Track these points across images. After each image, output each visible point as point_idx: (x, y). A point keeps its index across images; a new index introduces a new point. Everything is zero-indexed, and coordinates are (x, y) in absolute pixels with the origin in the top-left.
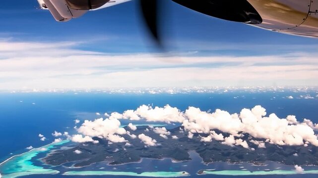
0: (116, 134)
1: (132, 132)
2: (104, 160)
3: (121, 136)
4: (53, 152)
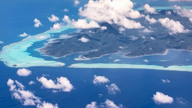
0: (129, 18)
1: (152, 16)
2: (117, 51)
3: (136, 20)
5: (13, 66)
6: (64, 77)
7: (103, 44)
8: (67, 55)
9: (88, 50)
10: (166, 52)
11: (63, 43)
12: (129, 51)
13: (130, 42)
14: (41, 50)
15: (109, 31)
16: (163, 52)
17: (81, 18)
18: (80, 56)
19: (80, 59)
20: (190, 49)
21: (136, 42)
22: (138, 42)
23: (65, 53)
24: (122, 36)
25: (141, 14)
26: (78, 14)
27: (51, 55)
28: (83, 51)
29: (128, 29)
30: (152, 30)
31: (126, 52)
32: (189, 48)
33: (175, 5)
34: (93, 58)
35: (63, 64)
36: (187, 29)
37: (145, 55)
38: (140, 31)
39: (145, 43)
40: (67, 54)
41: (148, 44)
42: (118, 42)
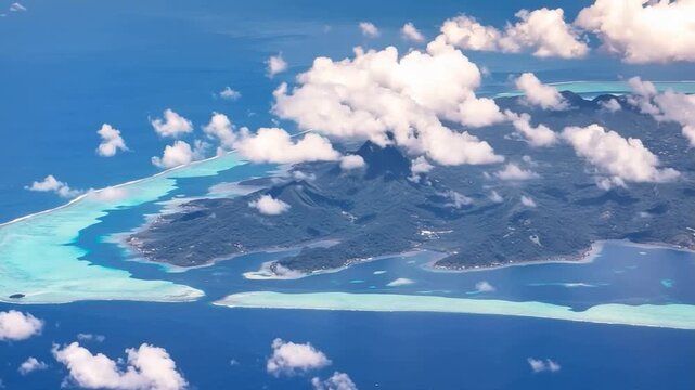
1: (540, 116)
2: (408, 248)
3: (482, 133)
4: (174, 207)
5: (11, 297)
6: (155, 346)
7: (358, 222)
8: (223, 259)
9: (303, 241)
10: (594, 252)
11: (213, 216)
12: (455, 249)
14: (129, 240)
15: (388, 172)
16: (581, 252)
17: (277, 122)
18: (267, 264)
19: (264, 275)
20: (684, 244)
21: (487, 212)
22: (490, 215)
23: (215, 252)
25: (502, 110)
26: (270, 108)
28: (281, 244)
29: (444, 167)
30: (533, 170)
31: (443, 249)
32: (683, 237)
33: (633, 76)
34: (315, 272)
36: (669, 167)
37: (511, 264)
38: (486, 174)
39: (516, 219)
40: (219, 255)
41: (528, 222)
42: (418, 214)
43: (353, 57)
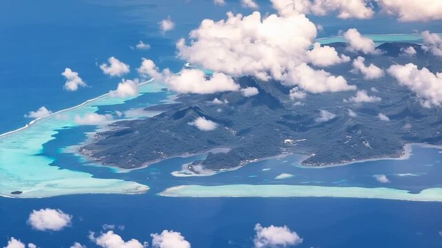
5: (12, 193)
7: (239, 134)
8: (152, 163)
9: (204, 148)
11: (137, 132)
12: (312, 152)
13: (309, 128)
14: (81, 151)
15: (254, 99)
16: (398, 152)
18: (185, 166)
19: (185, 173)
22: (331, 128)
23: (147, 157)
24: (287, 111)
27: (109, 163)
30: (376, 95)
31: (303, 152)
34: (221, 170)
35: (144, 188)
39: (351, 130)
40: (150, 160)
42: (279, 128)
43: (226, 18)
